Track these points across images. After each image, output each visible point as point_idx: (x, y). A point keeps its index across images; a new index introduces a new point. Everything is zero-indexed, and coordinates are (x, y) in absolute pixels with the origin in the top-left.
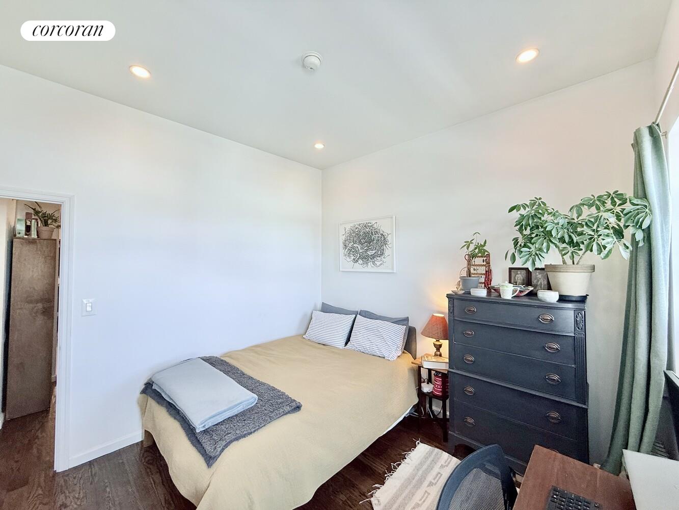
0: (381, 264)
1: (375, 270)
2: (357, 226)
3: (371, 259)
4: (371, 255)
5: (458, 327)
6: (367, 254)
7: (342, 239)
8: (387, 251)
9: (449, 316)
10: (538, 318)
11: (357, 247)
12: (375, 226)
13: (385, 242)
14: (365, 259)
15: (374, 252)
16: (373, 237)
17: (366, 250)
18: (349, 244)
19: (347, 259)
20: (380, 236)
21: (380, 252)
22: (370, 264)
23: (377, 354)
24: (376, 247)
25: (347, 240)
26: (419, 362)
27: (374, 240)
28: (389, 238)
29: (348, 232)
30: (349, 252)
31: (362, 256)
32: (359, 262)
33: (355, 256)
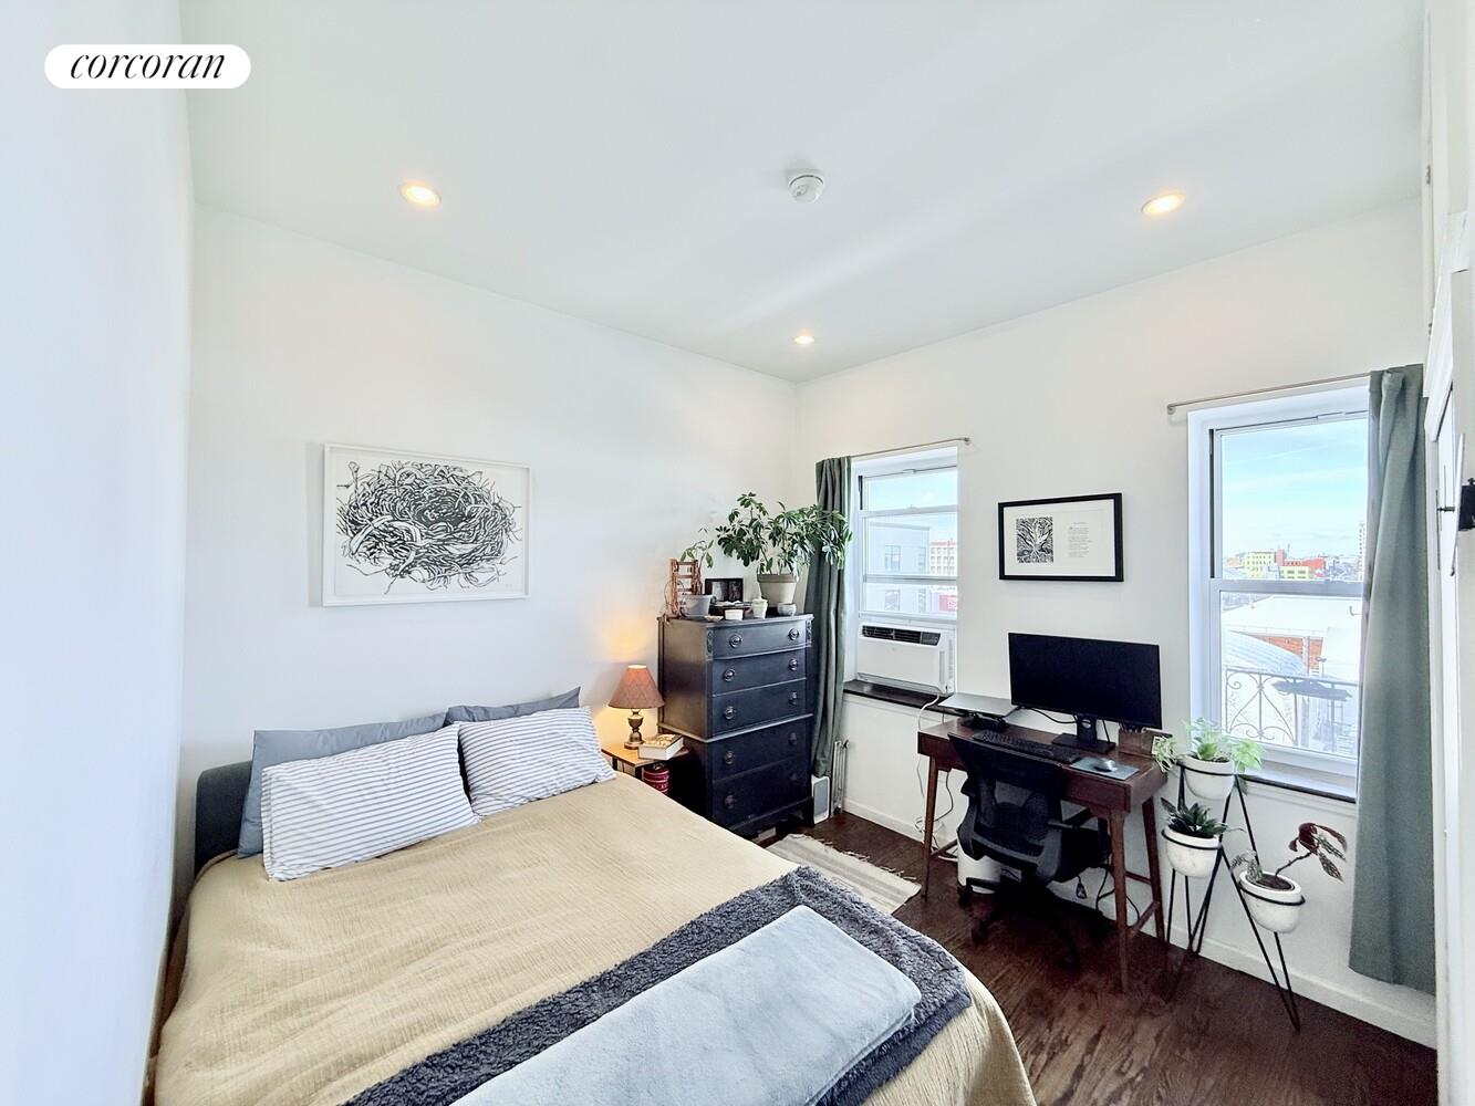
0: (491, 580)
3: (461, 566)
4: (461, 556)
5: (718, 670)
6: (445, 553)
7: (338, 498)
8: (511, 548)
9: (707, 657)
10: (790, 635)
11: (408, 531)
12: (476, 479)
13: (506, 524)
14: (439, 565)
15: (470, 547)
16: (468, 508)
17: (444, 541)
18: (371, 520)
19: (358, 566)
20: (492, 508)
21: (490, 547)
22: (457, 579)
23: (581, 784)
24: (477, 537)
25: (364, 504)
26: (635, 759)
27: (470, 517)
28: (517, 518)
29: (367, 480)
30: (371, 543)
31: (428, 558)
32: (413, 575)
33: (396, 558)
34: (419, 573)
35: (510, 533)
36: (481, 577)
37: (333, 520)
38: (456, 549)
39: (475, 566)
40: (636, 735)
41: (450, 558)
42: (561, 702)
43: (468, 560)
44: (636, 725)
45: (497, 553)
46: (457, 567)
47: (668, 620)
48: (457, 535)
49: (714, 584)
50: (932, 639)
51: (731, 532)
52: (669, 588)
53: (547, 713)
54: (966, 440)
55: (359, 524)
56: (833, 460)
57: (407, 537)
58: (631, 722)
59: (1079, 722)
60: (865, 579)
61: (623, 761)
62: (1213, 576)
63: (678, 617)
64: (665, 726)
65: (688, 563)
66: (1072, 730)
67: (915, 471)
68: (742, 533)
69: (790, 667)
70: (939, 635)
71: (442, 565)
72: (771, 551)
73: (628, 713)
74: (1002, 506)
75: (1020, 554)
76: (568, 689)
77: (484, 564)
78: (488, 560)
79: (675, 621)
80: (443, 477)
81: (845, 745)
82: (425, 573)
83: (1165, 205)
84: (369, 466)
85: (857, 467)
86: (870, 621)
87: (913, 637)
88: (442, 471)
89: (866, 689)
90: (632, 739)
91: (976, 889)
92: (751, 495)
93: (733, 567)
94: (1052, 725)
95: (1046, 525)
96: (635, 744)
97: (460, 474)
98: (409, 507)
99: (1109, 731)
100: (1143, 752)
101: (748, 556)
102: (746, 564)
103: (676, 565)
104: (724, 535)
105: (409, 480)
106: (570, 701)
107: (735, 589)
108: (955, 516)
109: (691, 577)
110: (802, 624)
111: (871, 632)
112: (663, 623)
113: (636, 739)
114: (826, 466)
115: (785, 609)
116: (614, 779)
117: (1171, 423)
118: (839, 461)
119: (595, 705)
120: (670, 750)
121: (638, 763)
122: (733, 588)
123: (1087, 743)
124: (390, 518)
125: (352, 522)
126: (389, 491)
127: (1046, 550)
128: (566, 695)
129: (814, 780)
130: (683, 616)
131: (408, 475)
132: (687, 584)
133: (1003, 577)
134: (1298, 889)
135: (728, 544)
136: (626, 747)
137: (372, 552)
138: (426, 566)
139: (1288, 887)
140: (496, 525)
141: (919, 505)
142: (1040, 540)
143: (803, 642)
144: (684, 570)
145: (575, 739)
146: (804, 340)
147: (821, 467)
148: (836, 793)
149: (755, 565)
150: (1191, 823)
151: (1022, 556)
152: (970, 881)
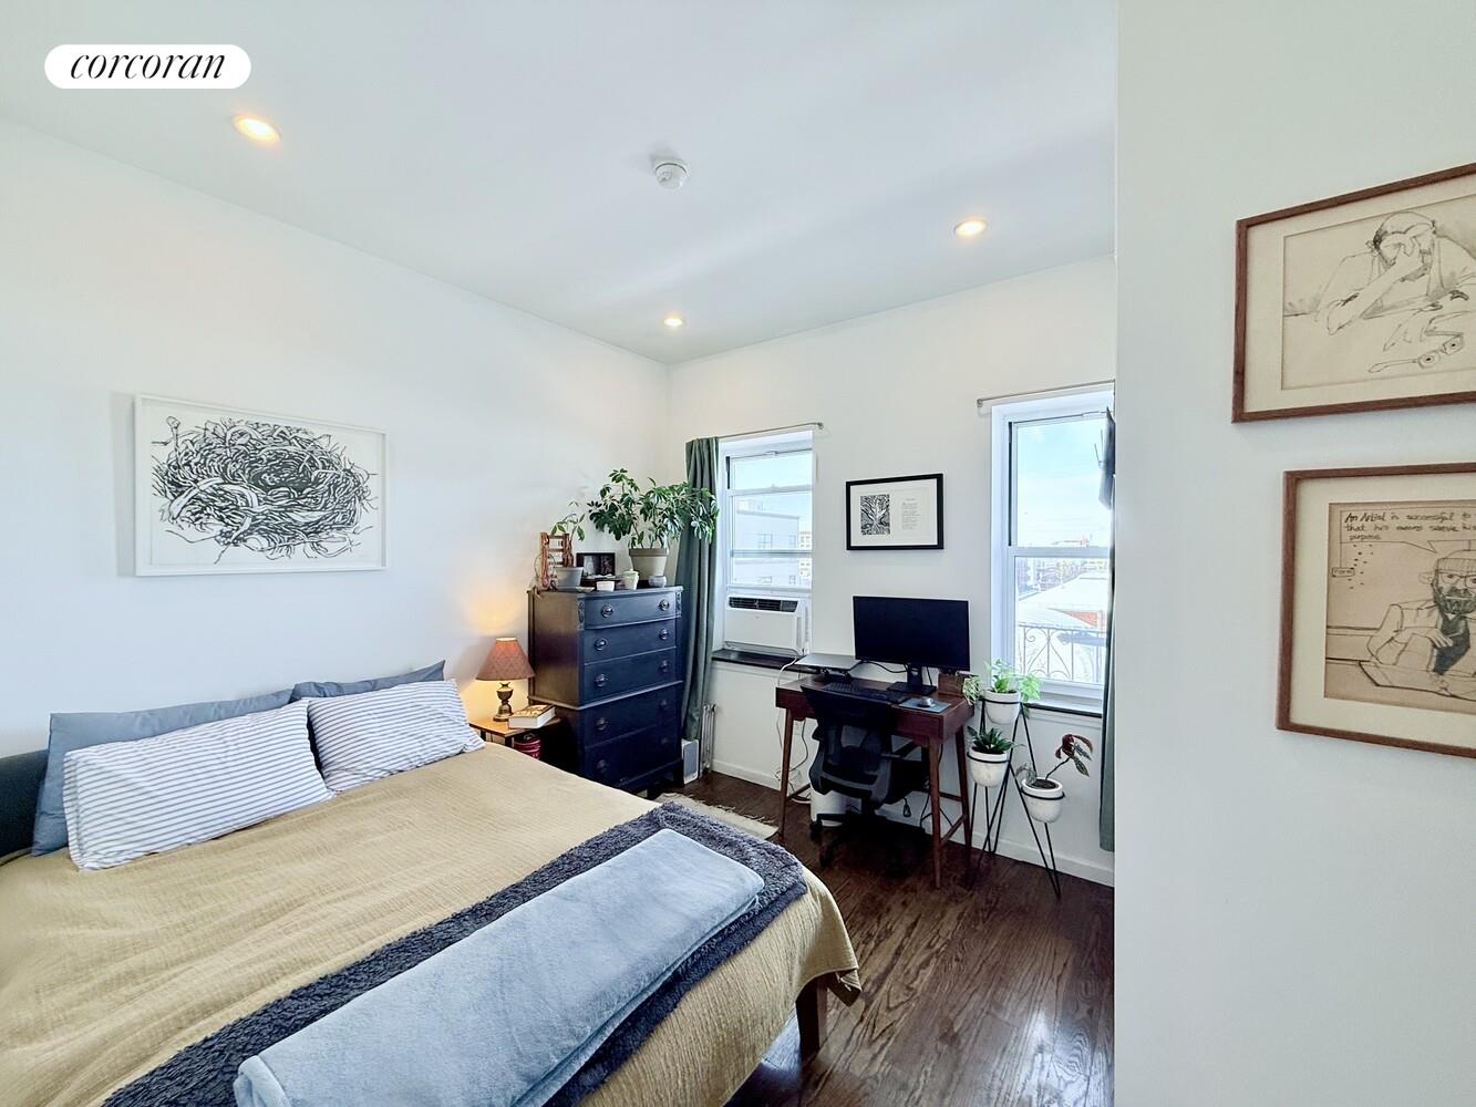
0: (343, 550)
3: (307, 534)
4: (307, 524)
5: (589, 639)
6: (288, 520)
7: (153, 456)
8: (366, 517)
9: (579, 627)
10: (660, 606)
11: (243, 496)
12: (324, 442)
13: (359, 492)
14: (280, 533)
15: (316, 515)
16: (315, 473)
17: (286, 507)
18: (196, 481)
19: (181, 532)
20: (343, 474)
21: (340, 516)
22: (302, 549)
23: (447, 754)
24: (326, 504)
25: (188, 464)
26: (504, 729)
27: (317, 482)
28: (372, 485)
29: (191, 437)
30: (196, 507)
31: (267, 525)
32: (248, 543)
33: (227, 524)
34: (256, 541)
35: (364, 501)
36: (332, 547)
37: (147, 480)
38: (300, 517)
39: (323, 535)
40: (506, 707)
41: (294, 525)
42: (425, 675)
43: (314, 529)
44: (505, 697)
45: (349, 521)
46: (302, 535)
47: (538, 593)
48: (301, 502)
49: (586, 557)
50: (791, 606)
51: (602, 508)
52: (539, 562)
53: (407, 686)
54: (820, 425)
55: (181, 486)
56: (702, 440)
57: (241, 502)
58: (500, 694)
59: (909, 671)
60: (732, 554)
61: (492, 732)
62: (1010, 544)
63: (549, 590)
64: (535, 698)
65: (558, 537)
66: (903, 678)
67: (776, 453)
68: (613, 508)
69: (661, 636)
70: (796, 603)
71: (285, 533)
72: (642, 525)
73: (496, 685)
74: (849, 484)
75: (864, 527)
76: (433, 662)
77: (334, 533)
78: (339, 529)
79: (544, 593)
80: (284, 438)
81: (713, 710)
82: (265, 543)
83: (971, 229)
84: (192, 422)
85: (725, 448)
86: (736, 593)
87: (773, 605)
88: (282, 432)
89: (733, 657)
90: (501, 712)
91: (825, 823)
92: (622, 471)
93: (606, 542)
94: (886, 675)
95: (884, 502)
96: (504, 716)
97: (305, 437)
98: (244, 470)
99: (932, 676)
100: (956, 692)
101: (619, 532)
102: (618, 538)
103: (546, 538)
104: (596, 510)
105: (243, 440)
106: (436, 673)
107: (606, 563)
108: (810, 494)
109: (562, 550)
110: (672, 595)
111: (737, 603)
112: (533, 597)
113: (506, 711)
114: (696, 445)
115: (656, 581)
116: (483, 748)
117: (980, 415)
118: (708, 441)
119: (462, 679)
120: (541, 718)
121: (507, 732)
122: (605, 563)
123: (915, 687)
124: (220, 480)
125: (172, 483)
126: (218, 451)
127: (884, 523)
128: (430, 668)
129: (684, 743)
130: (555, 589)
131: (242, 435)
132: (558, 557)
133: (849, 547)
134: (1060, 786)
135: (601, 518)
136: (495, 720)
137: (197, 518)
138: (266, 533)
139: (1054, 786)
140: (348, 493)
141: (780, 484)
142: (879, 515)
143: (673, 613)
144: (555, 544)
145: (441, 710)
146: (674, 322)
147: (690, 446)
148: (705, 754)
149: (626, 539)
150: (989, 744)
151: (865, 529)
152: (820, 817)
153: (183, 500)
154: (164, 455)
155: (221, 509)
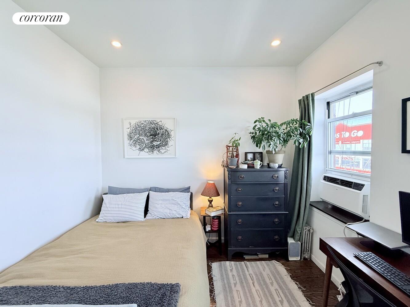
0: (165, 152)
1: (160, 156)
2: (142, 122)
4: (156, 145)
6: (153, 144)
7: (127, 131)
8: (171, 143)
10: (272, 177)
12: (160, 123)
13: (169, 136)
15: (159, 143)
16: (158, 132)
17: (152, 141)
18: (134, 136)
19: (131, 148)
20: (165, 131)
21: (164, 143)
22: (156, 152)
24: (161, 140)
25: (133, 133)
27: (159, 134)
28: (172, 133)
29: (133, 126)
30: (134, 143)
31: (148, 146)
33: (140, 146)
34: (146, 150)
35: (170, 138)
36: (163, 151)
37: (126, 137)
38: (155, 143)
39: (160, 148)
40: (211, 205)
41: (154, 146)
42: (181, 190)
43: (158, 147)
44: (210, 202)
45: (166, 144)
46: (155, 148)
47: (225, 167)
48: (155, 139)
51: (254, 134)
54: (380, 63)
55: (132, 138)
57: (143, 140)
58: (209, 200)
64: (224, 205)
69: (272, 190)
71: (152, 148)
73: (208, 197)
74: (405, 102)
77: (163, 147)
80: (151, 123)
82: (148, 150)
84: (133, 122)
87: (348, 184)
92: (262, 118)
97: (155, 122)
98: (143, 133)
103: (228, 147)
104: (252, 135)
105: (142, 125)
114: (304, 99)
124: (139, 136)
125: (130, 137)
126: (138, 129)
129: (290, 240)
131: (142, 124)
133: (405, 152)
135: (253, 139)
137: (135, 145)
138: (148, 148)
140: (166, 136)
143: (283, 180)
146: (276, 43)
153: (132, 141)
154: (129, 130)
155: (139, 142)
